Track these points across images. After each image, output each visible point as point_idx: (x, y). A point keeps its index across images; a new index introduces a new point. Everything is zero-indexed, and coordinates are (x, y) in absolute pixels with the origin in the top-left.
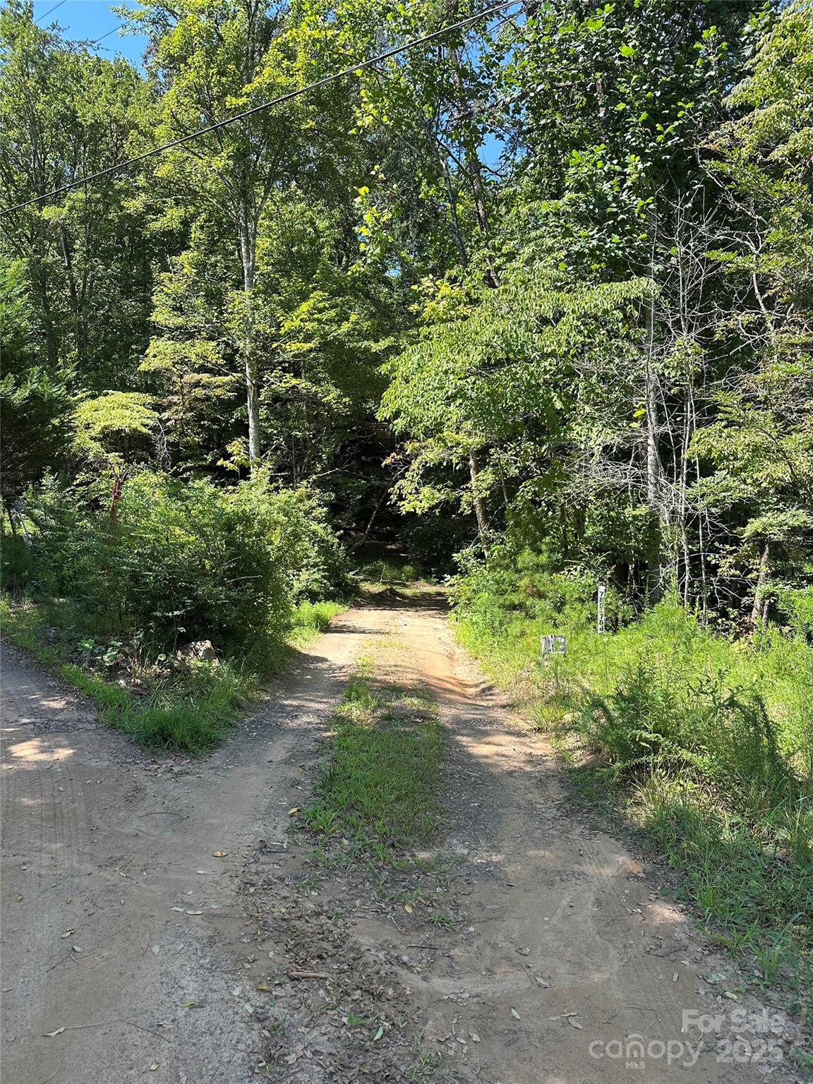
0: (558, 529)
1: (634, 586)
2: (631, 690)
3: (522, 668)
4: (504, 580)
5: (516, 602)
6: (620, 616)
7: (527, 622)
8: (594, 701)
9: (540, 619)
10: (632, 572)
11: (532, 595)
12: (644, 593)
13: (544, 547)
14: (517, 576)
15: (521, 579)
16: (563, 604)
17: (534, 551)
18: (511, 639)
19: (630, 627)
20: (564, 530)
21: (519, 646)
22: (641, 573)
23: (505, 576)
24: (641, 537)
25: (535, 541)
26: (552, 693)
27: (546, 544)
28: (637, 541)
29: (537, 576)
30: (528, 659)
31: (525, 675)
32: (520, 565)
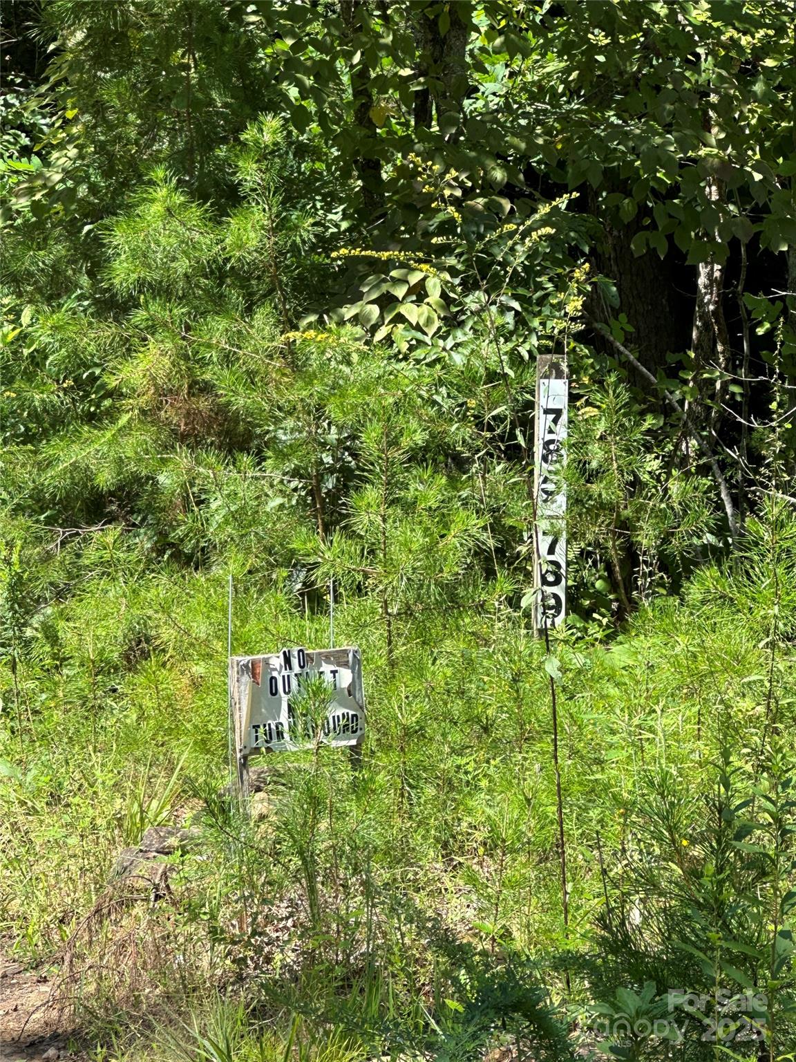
0: (325, 73)
1: (717, 374)
2: (673, 922)
3: (132, 836)
4: (38, 359)
5: (105, 478)
6: (647, 538)
7: (161, 586)
8: (485, 990)
9: (229, 568)
10: (710, 299)
11: (190, 438)
12: (765, 415)
13: (249, 173)
14: (107, 331)
15: (128, 349)
16: (350, 479)
17: (198, 194)
18: (74, 678)
19: (694, 591)
20: (360, 77)
21: (118, 715)
22: (755, 302)
23: (43, 337)
24: (752, 114)
25: (207, 141)
26: (286, 956)
27: (265, 155)
28: (735, 136)
29: (217, 329)
30: (167, 785)
31: (147, 870)
32: (122, 274)
